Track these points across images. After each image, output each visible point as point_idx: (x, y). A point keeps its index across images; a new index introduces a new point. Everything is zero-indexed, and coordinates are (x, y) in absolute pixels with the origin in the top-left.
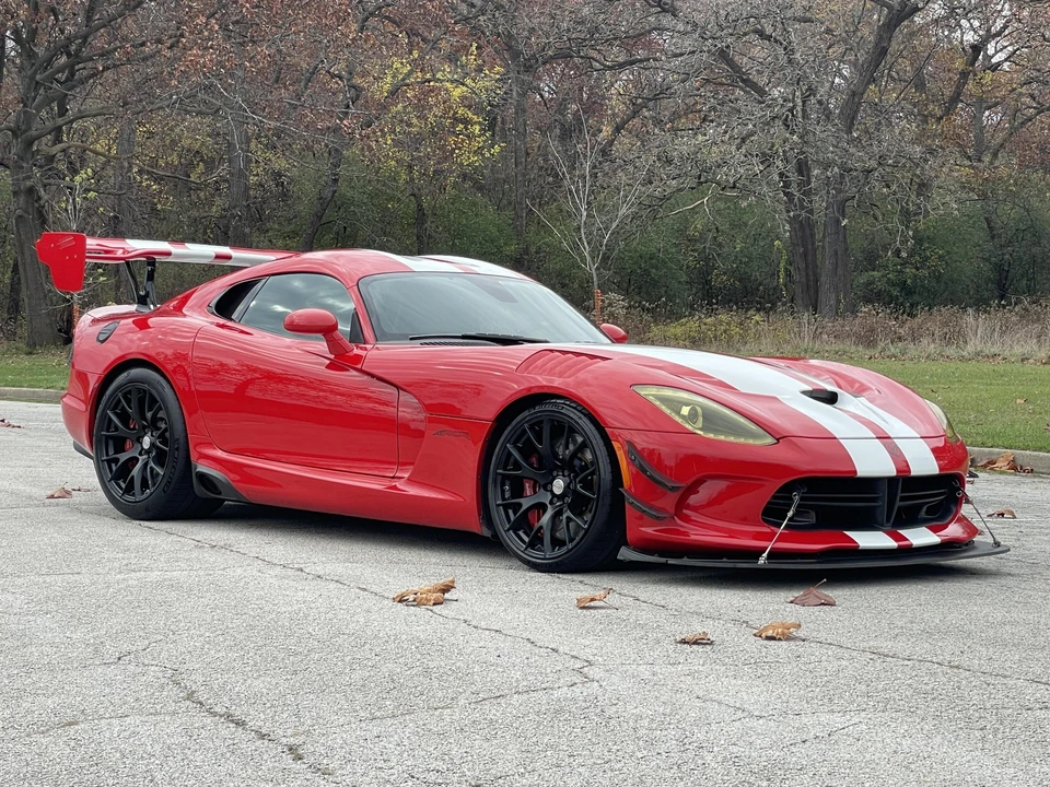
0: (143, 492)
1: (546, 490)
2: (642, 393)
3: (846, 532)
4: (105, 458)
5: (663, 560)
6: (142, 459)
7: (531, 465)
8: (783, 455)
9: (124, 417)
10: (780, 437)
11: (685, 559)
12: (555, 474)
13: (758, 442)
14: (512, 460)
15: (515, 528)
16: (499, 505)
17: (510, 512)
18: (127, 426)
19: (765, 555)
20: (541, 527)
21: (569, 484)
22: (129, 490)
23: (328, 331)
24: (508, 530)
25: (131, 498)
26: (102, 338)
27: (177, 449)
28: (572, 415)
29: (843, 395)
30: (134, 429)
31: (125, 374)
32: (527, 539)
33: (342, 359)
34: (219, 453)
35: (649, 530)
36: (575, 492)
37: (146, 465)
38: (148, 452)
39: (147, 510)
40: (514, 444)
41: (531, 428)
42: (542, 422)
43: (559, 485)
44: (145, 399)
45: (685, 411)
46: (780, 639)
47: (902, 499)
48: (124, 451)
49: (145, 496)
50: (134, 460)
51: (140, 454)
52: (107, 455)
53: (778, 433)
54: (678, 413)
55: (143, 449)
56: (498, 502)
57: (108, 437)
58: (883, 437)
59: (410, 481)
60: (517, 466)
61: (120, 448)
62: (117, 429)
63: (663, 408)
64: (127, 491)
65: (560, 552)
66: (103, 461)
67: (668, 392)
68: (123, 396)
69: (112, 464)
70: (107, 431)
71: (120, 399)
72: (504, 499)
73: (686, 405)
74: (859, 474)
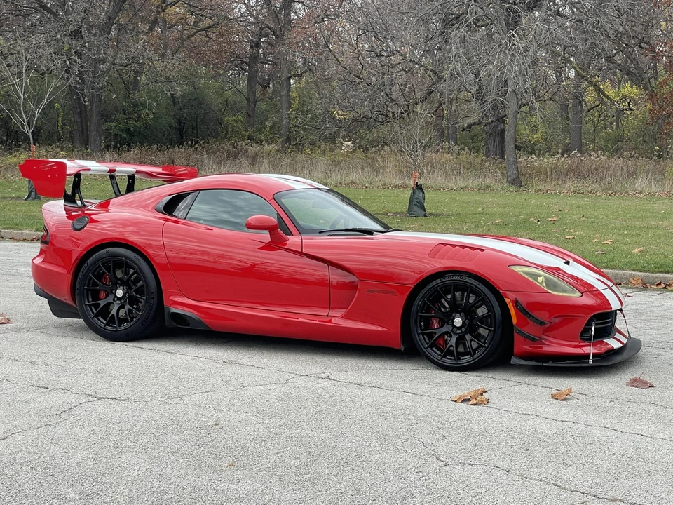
0: (120, 324)
1: (449, 324)
2: (516, 270)
3: (605, 340)
4: (86, 303)
5: (540, 364)
6: (117, 304)
7: (439, 310)
10: (583, 292)
11: (551, 362)
12: (453, 315)
13: (575, 295)
15: (431, 347)
16: (419, 334)
17: (426, 337)
19: (591, 358)
20: (451, 347)
21: (465, 321)
23: (272, 229)
24: (427, 348)
25: (114, 328)
26: (78, 227)
27: (153, 298)
28: (473, 283)
31: (105, 250)
33: (277, 243)
34: (188, 301)
35: (527, 347)
38: (120, 299)
40: (428, 298)
41: (441, 289)
42: (449, 286)
43: (458, 322)
45: (540, 280)
49: (125, 327)
50: (111, 305)
51: (114, 300)
52: (89, 302)
53: (582, 290)
54: (537, 281)
56: (419, 332)
57: (88, 291)
58: (609, 287)
59: (344, 317)
61: (97, 298)
63: (530, 279)
64: (107, 324)
65: (466, 359)
66: (86, 305)
67: (526, 269)
68: (103, 264)
69: (93, 307)
70: (88, 286)
71: (100, 266)
72: (422, 330)
73: (540, 276)
74: (613, 310)
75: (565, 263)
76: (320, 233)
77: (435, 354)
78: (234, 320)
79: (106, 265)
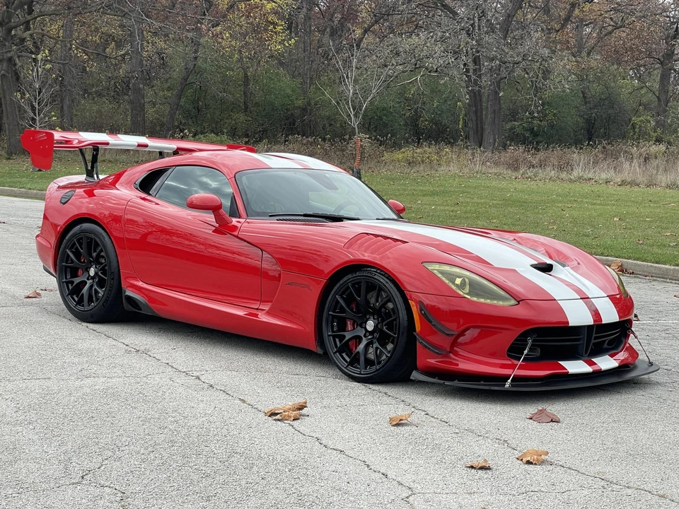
0: (89, 305)
1: (362, 327)
2: (429, 268)
3: (560, 362)
4: (65, 280)
5: (441, 382)
6: (89, 282)
7: (352, 310)
8: (521, 312)
9: (77, 254)
10: (520, 301)
11: (456, 382)
12: (368, 317)
13: (507, 304)
14: (339, 306)
15: (340, 351)
16: (329, 336)
17: (337, 340)
18: (79, 260)
19: (509, 381)
20: (358, 353)
21: (377, 325)
22: (80, 302)
23: (215, 209)
24: (336, 352)
25: (82, 308)
26: (64, 201)
27: (113, 279)
28: (382, 280)
29: (556, 266)
30: (84, 262)
31: (79, 227)
32: (348, 360)
33: (224, 228)
34: (140, 284)
35: (432, 361)
36: (381, 331)
37: (91, 286)
38: (93, 278)
39: (92, 316)
40: (341, 295)
41: (353, 285)
42: (360, 282)
43: (370, 325)
44: (92, 244)
45: (458, 281)
46: (535, 464)
47: (596, 338)
48: (77, 276)
49: (91, 307)
50: (84, 283)
51: (88, 279)
52: (66, 278)
53: (519, 298)
54: (454, 283)
55: (89, 275)
56: (329, 334)
57: (66, 267)
58: (585, 298)
59: (269, 313)
60: (343, 310)
61: (75, 275)
62: (72, 262)
63: (444, 279)
65: (371, 370)
66: (63, 282)
67: (446, 268)
68: (78, 241)
69: (69, 285)
70: (66, 263)
71: (75, 243)
72: (333, 331)
73: (459, 277)
74: (570, 325)
75: (533, 266)
76: (270, 216)
77: (343, 360)
78: (166, 305)
79: (80, 241)
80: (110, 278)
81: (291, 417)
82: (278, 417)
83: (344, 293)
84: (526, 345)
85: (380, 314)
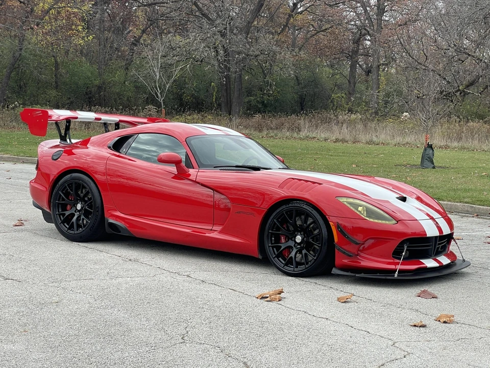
0: (77, 230)
1: (292, 240)
2: (341, 201)
3: (421, 260)
4: (57, 213)
5: (354, 274)
6: (77, 215)
7: (284, 228)
8: (399, 228)
9: (67, 194)
10: (398, 221)
11: (363, 274)
12: (296, 233)
13: (390, 223)
14: (276, 226)
15: (278, 256)
16: (270, 247)
17: (275, 249)
18: (68, 198)
19: (397, 273)
20: (292, 257)
21: (304, 238)
22: (71, 227)
23: (177, 163)
24: (275, 257)
25: (73, 232)
26: (55, 158)
27: (98, 211)
28: (308, 209)
29: (408, 198)
30: (71, 200)
31: (69, 175)
32: (284, 262)
33: (182, 175)
34: (118, 214)
35: (345, 261)
36: (307, 242)
37: (79, 217)
38: (79, 211)
39: (81, 237)
40: (277, 219)
41: (287, 213)
42: (293, 210)
43: (299, 239)
44: (79, 185)
45: (360, 209)
47: (439, 244)
48: (67, 210)
49: (79, 232)
50: (73, 215)
51: (75, 212)
52: (59, 212)
53: (398, 219)
54: (357, 210)
55: (77, 209)
56: (270, 245)
57: (59, 204)
58: (432, 218)
59: (221, 232)
60: (279, 229)
61: (65, 209)
62: (63, 200)
63: (352, 208)
64: (69, 229)
65: (301, 268)
66: (57, 214)
67: (351, 200)
68: (68, 185)
69: (61, 216)
70: (59, 201)
71: (66, 187)
72: (272, 244)
73: (361, 206)
74: (428, 236)
75: (397, 198)
76: (214, 167)
77: (280, 262)
78: (145, 229)
79: (70, 185)
80: (95, 211)
81: (276, 299)
82: (268, 299)
83: (279, 218)
84: (403, 250)
85: (306, 232)
